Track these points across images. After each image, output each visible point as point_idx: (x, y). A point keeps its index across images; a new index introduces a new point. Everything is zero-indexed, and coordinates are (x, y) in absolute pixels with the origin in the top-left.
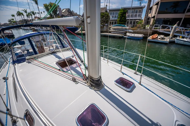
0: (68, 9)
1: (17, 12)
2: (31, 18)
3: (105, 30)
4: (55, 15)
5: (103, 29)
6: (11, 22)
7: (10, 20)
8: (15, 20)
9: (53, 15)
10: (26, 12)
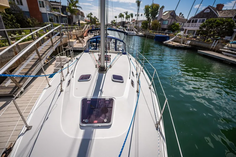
0: (171, 11)
1: (120, 14)
2: (128, 21)
3: (213, 46)
4: (153, 18)
5: (210, 45)
6: (112, 23)
7: (112, 21)
8: (116, 21)
9: (151, 18)
10: (126, 14)
